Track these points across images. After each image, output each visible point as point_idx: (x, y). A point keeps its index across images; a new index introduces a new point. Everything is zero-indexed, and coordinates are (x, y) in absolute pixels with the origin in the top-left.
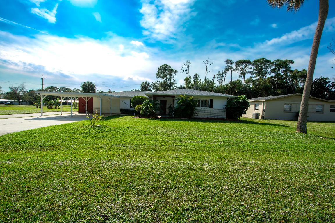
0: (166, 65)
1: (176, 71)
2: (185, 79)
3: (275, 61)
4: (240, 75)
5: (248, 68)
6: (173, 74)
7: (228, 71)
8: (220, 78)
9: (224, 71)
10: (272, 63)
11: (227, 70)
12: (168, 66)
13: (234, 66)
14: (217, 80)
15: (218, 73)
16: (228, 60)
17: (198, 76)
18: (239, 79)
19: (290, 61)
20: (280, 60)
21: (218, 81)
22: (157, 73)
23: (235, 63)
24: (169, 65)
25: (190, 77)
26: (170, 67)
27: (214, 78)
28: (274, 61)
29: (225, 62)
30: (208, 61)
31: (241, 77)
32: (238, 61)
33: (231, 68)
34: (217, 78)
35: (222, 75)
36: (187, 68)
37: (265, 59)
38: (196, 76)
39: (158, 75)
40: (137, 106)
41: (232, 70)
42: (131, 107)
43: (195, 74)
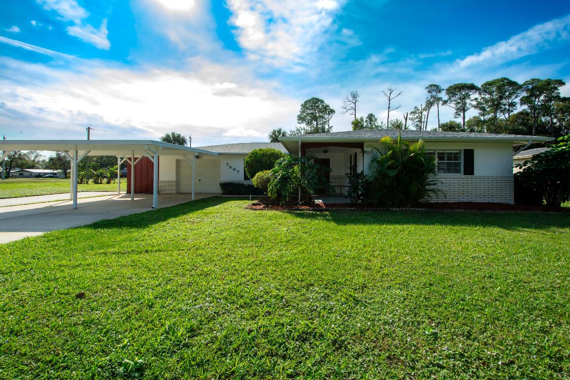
0: (316, 99)
1: (332, 111)
2: (353, 123)
3: (526, 83)
4: (456, 112)
5: (469, 98)
6: (326, 116)
7: (431, 105)
8: (417, 120)
9: (424, 106)
10: (521, 87)
11: (430, 104)
12: (320, 100)
13: (444, 96)
14: (412, 122)
15: (413, 110)
16: (431, 86)
17: (373, 119)
18: (453, 120)
19: (556, 81)
20: (538, 80)
21: (413, 125)
22: (299, 113)
23: (447, 90)
24: (320, 98)
25: (362, 119)
26: (322, 102)
27: (406, 119)
28: (526, 82)
29: (427, 90)
30: (391, 92)
31: (460, 115)
32: (451, 87)
33: (440, 99)
34: (412, 119)
35: (421, 113)
36: (353, 105)
37: (505, 79)
38: (371, 117)
39: (301, 119)
40: (257, 175)
41: (441, 103)
42: (246, 178)
43: (368, 114)
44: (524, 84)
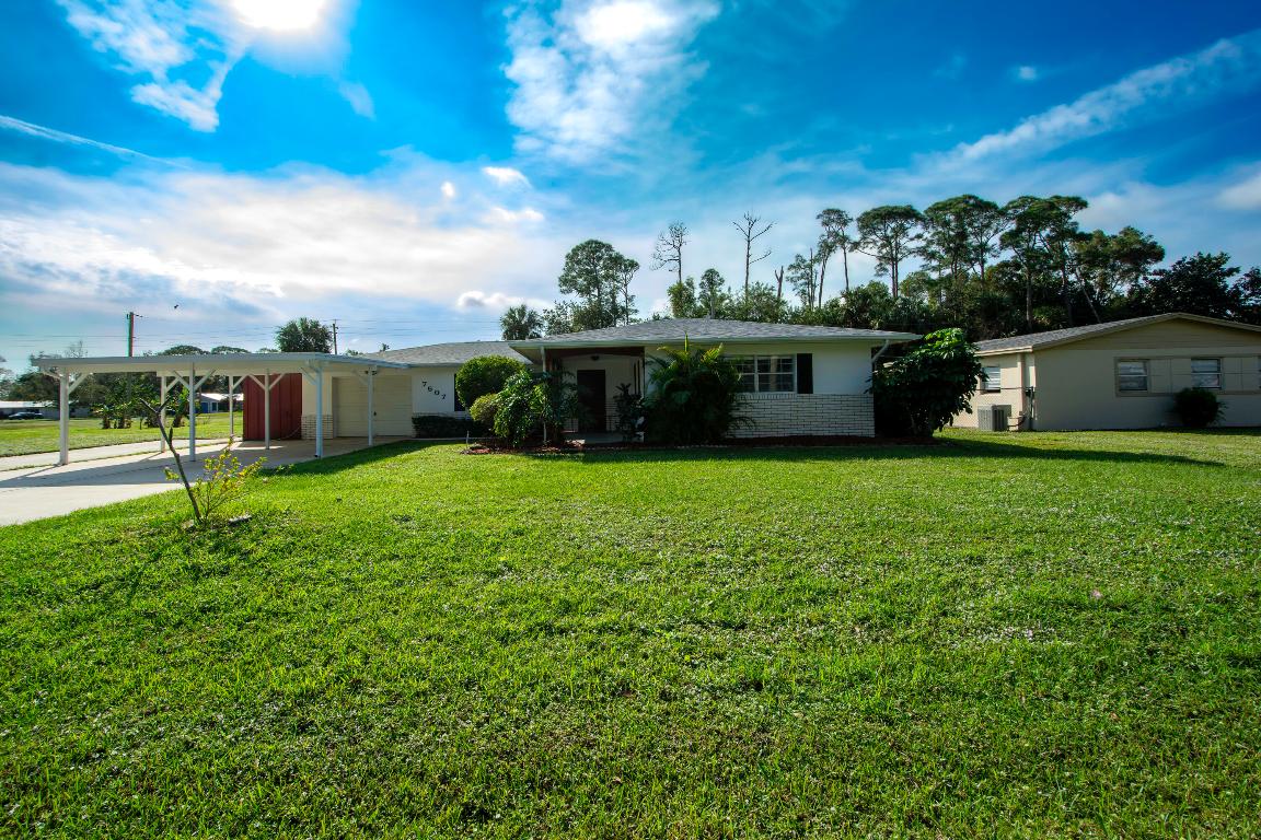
0: (596, 242)
1: (633, 265)
2: (671, 291)
3: (1013, 205)
4: (881, 264)
5: (905, 235)
6: (621, 275)
7: (830, 251)
8: (803, 281)
9: (815, 253)
10: (1003, 213)
11: (827, 249)
12: (604, 245)
13: (853, 232)
14: (792, 285)
15: (793, 262)
16: (829, 212)
17: (716, 279)
18: (877, 280)
19: (1069, 199)
20: (1033, 199)
21: (796, 291)
22: (563, 273)
23: (859, 220)
24: (604, 242)
25: (690, 284)
26: (609, 248)
27: (780, 280)
28: (1011, 203)
29: (820, 220)
30: (752, 223)
31: (886, 270)
32: (866, 214)
33: (844, 239)
34: (792, 280)
35: (810, 267)
36: (675, 252)
37: (970, 197)
38: (711, 278)
39: (567, 282)
40: (477, 401)
41: (848, 246)
42: (458, 407)
43: (706, 269)
44: (1007, 208)
